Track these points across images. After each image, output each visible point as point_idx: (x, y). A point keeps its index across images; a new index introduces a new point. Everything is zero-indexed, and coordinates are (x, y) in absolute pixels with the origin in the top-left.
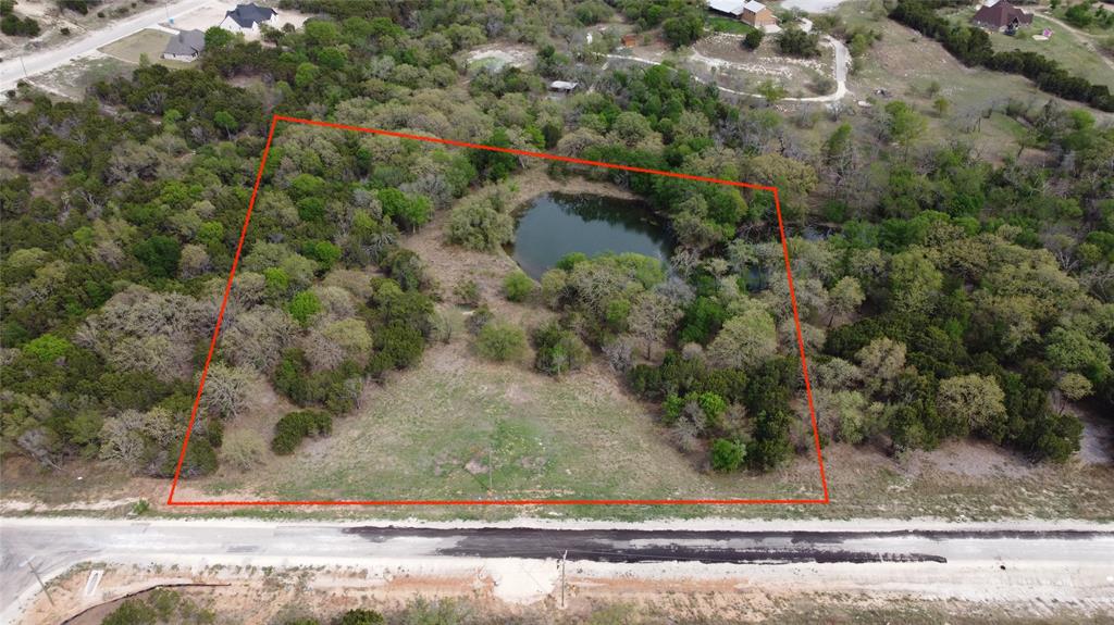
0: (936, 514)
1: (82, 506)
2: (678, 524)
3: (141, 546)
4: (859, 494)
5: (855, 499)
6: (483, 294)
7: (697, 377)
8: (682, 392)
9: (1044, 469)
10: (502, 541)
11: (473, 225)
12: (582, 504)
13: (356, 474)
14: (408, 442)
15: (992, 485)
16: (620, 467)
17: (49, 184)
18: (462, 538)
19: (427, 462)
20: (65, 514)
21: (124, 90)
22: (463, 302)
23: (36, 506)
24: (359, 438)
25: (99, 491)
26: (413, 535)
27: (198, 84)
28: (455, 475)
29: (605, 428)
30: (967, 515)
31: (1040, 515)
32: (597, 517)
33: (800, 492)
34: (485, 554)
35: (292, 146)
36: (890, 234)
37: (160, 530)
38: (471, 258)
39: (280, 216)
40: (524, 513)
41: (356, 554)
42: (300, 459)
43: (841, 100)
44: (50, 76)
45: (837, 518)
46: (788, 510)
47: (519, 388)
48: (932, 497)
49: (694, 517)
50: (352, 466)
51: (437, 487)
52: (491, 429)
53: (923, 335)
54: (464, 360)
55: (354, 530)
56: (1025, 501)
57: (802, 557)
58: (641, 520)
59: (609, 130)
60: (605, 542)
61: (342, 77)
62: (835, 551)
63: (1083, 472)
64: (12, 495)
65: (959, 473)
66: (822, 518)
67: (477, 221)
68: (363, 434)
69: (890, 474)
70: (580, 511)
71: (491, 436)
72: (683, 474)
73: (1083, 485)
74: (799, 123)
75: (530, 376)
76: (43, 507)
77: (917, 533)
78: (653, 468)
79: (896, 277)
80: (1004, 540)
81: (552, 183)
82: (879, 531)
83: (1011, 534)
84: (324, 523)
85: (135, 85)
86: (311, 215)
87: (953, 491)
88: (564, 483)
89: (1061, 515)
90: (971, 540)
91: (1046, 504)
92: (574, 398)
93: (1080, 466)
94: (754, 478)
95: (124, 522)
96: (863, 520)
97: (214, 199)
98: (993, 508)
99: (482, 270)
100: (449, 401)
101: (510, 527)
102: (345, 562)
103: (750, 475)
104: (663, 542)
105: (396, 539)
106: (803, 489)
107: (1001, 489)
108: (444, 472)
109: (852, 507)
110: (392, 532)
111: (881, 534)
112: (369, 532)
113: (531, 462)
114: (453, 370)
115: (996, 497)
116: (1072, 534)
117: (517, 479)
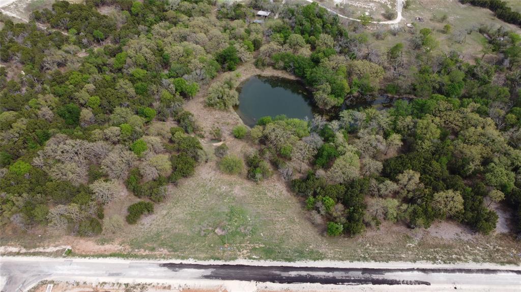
0: (428, 259)
1: (41, 250)
2: (311, 264)
3: (70, 273)
4: (393, 248)
5: (392, 251)
6: (224, 134)
7: (323, 188)
8: (315, 195)
9: (478, 236)
10: (231, 271)
11: (218, 98)
12: (268, 253)
13: (165, 235)
14: (189, 217)
15: (454, 244)
16: (286, 232)
17: (15, 69)
18: (213, 270)
19: (198, 229)
20: (34, 254)
21: (48, 16)
22: (214, 138)
23: (21, 250)
24: (166, 215)
25: (49, 243)
26: (191, 268)
27: (84, 13)
28: (210, 236)
29: (279, 210)
30: (442, 260)
31: (475, 260)
32: (274, 259)
33: (367, 247)
34: (224, 278)
35: (131, 52)
36: (417, 107)
37: (77, 264)
38: (217, 114)
39: (127, 92)
40: (242, 256)
41: (166, 277)
42: (140, 226)
43: (399, 23)
44: (12, 7)
45: (383, 261)
46: (361, 257)
47: (240, 188)
48: (427, 250)
49: (318, 259)
50: (163, 230)
51: (203, 242)
52: (227, 211)
53: (428, 166)
54: (214, 172)
55: (165, 265)
56: (469, 253)
57: (365, 281)
58: (294, 261)
59: (285, 43)
60: (278, 272)
61: (155, 9)
62: (381, 279)
63: (496, 237)
64: (9, 244)
65: (440, 237)
66: (376, 261)
67: (221, 96)
68: (168, 213)
69: (408, 237)
70: (267, 256)
71: (227, 215)
72: (314, 237)
73: (496, 244)
74: (377, 36)
75: (245, 181)
76: (24, 250)
77: (418, 270)
78: (301, 233)
79: (419, 131)
80: (457, 274)
81: (257, 70)
82: (401, 268)
83: (460, 271)
84: (151, 261)
85: (53, 13)
86: (141, 91)
87: (436, 247)
88: (260, 240)
89: (484, 260)
90: (442, 274)
91: (478, 255)
92: (266, 194)
93: (495, 234)
94: (346, 239)
95: (61, 260)
96: (395, 262)
97: (94, 82)
98: (454, 256)
99: (223, 121)
100: (207, 195)
101: (235, 264)
102: (161, 281)
103: (344, 237)
104: (304, 273)
105: (184, 270)
106: (368, 245)
107: (458, 246)
108: (205, 234)
109: (390, 255)
110: (181, 266)
111: (402, 270)
112: (172, 266)
113: (245, 229)
114: (209, 177)
115: (456, 250)
116: (488, 271)
117: (238, 238)
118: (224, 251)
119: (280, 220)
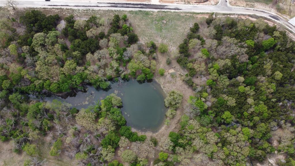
0: (94, 11)
2: (133, 9)
10: (159, 7)
12: (147, 14)
16: (141, 21)
18: (164, 8)
19: (172, 23)
23: (230, 16)
24: (185, 29)
26: (172, 9)
29: (143, 31)
30: (90, 10)
31: (79, 10)
32: (145, 11)
34: (161, 5)
38: (175, 89)
40: (156, 12)
41: (179, 6)
42: (193, 24)
45: (110, 10)
46: (116, 12)
47: (158, 42)
49: (131, 11)
50: (184, 22)
55: (180, 9)
57: (117, 4)
58: (139, 11)
60: (144, 7)
75: (157, 45)
77: (99, 7)
78: (136, 21)
80: (87, 5)
83: (86, 6)
84: (185, 11)
88: (150, 18)
92: (148, 38)
96: (106, 10)
104: (136, 6)
110: (175, 9)
111: (105, 7)
112: (178, 9)
113: (155, 23)
114: (172, 47)
115: (84, 14)
116: (77, 6)
117: (158, 19)
118: (162, 14)
119: (143, 26)
